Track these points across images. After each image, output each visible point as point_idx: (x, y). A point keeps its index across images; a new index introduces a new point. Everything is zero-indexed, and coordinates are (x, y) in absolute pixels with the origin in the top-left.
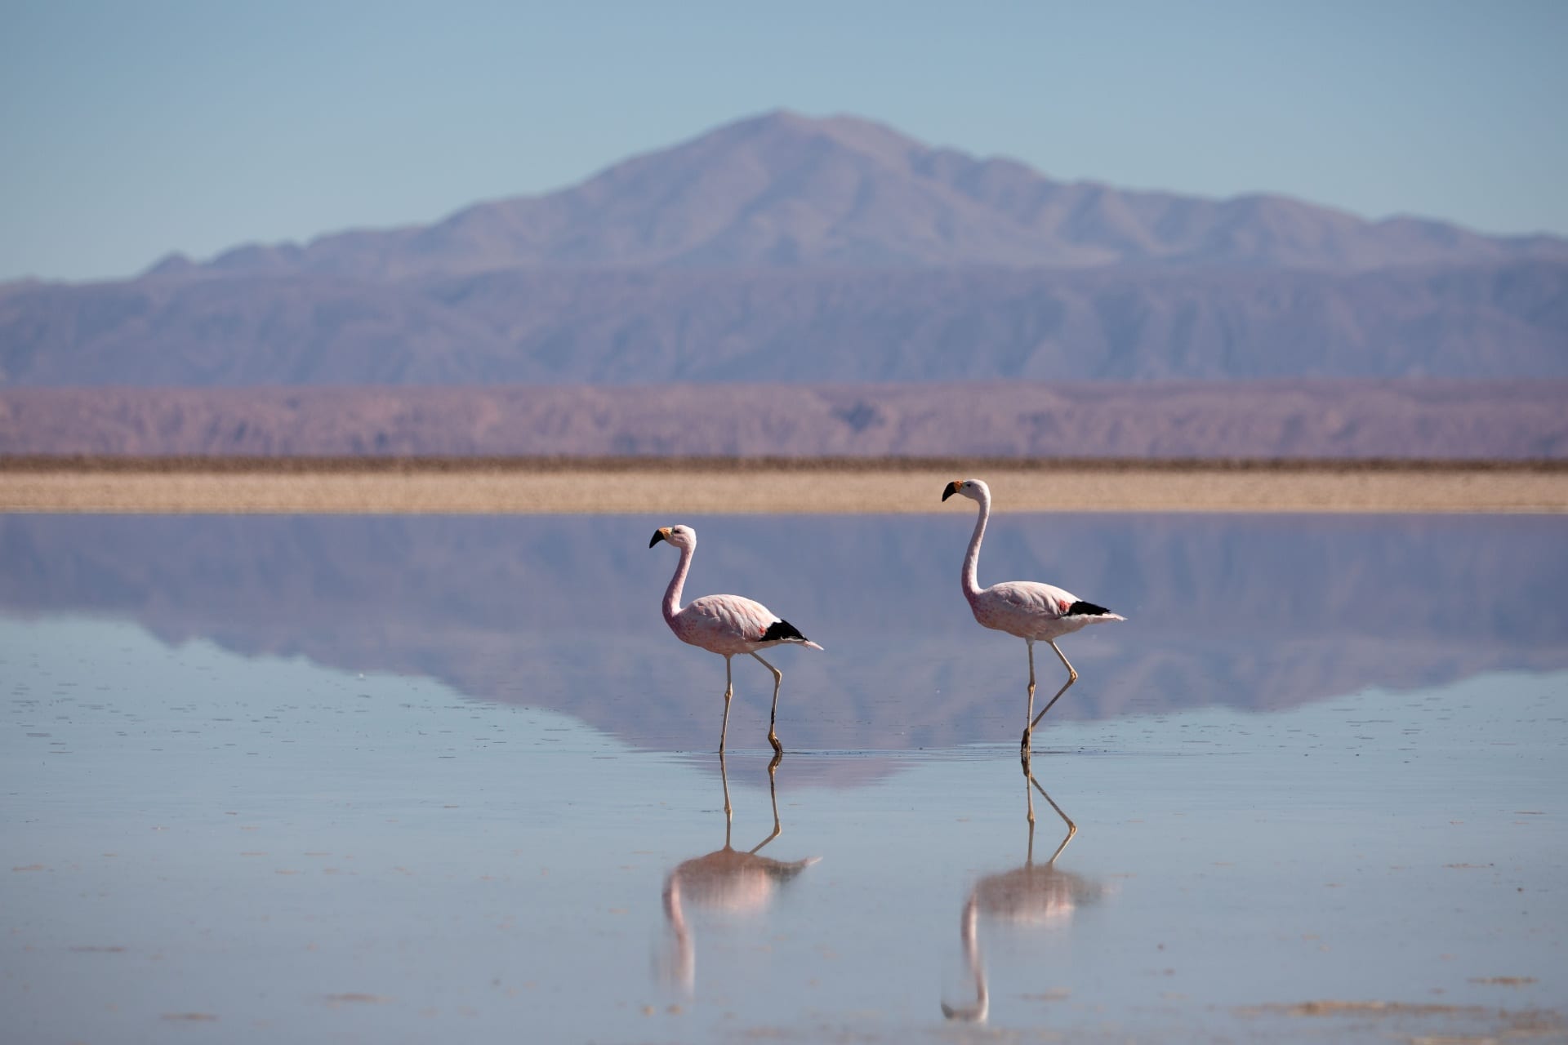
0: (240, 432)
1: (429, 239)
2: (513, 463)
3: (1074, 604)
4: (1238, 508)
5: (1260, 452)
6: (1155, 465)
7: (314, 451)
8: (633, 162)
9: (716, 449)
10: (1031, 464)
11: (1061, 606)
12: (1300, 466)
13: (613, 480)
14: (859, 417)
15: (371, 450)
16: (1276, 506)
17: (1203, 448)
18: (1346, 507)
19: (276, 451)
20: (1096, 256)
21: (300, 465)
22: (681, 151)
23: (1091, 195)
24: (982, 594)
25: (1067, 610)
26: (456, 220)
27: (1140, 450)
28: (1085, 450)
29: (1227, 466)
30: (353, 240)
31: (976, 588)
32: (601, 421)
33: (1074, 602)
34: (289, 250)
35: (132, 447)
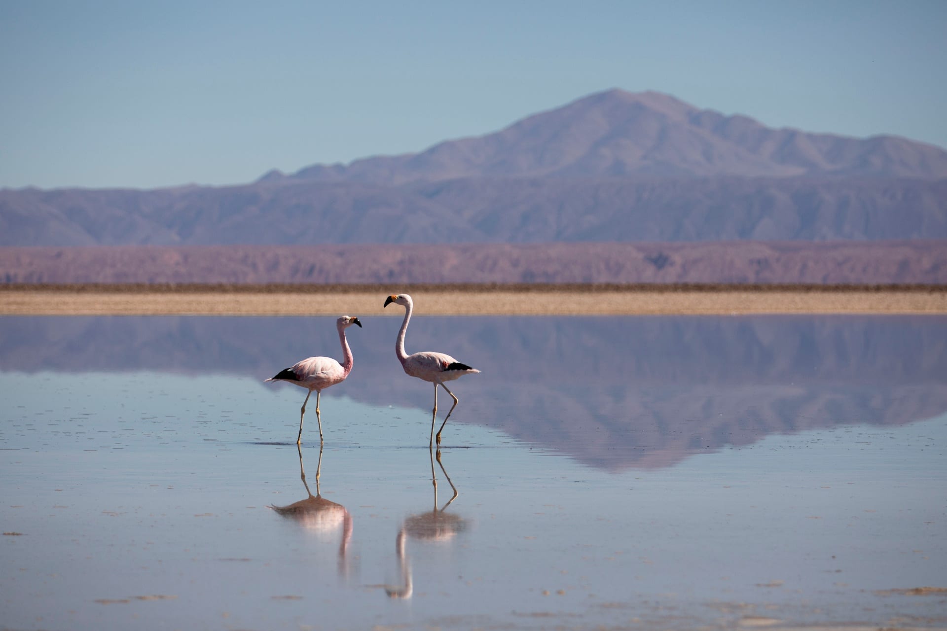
0: (311, 270)
1: (417, 161)
2: (465, 288)
3: (451, 364)
4: (873, 312)
5: (886, 281)
6: (825, 288)
7: (354, 280)
8: (532, 118)
9: (579, 280)
10: (757, 288)
11: (443, 364)
12: (907, 288)
13: (523, 297)
14: (660, 261)
15: (386, 281)
16: (894, 311)
17: (853, 279)
18: (934, 311)
19: (332, 281)
20: (793, 171)
21: (347, 289)
22: (558, 113)
23: (790, 136)
24: (408, 358)
25: (446, 367)
26: (432, 151)
27: (818, 281)
28: (787, 280)
29: (867, 289)
30: (375, 162)
31: (405, 355)
32: (515, 264)
33: (452, 362)
34: (339, 168)
35: (251, 279)
